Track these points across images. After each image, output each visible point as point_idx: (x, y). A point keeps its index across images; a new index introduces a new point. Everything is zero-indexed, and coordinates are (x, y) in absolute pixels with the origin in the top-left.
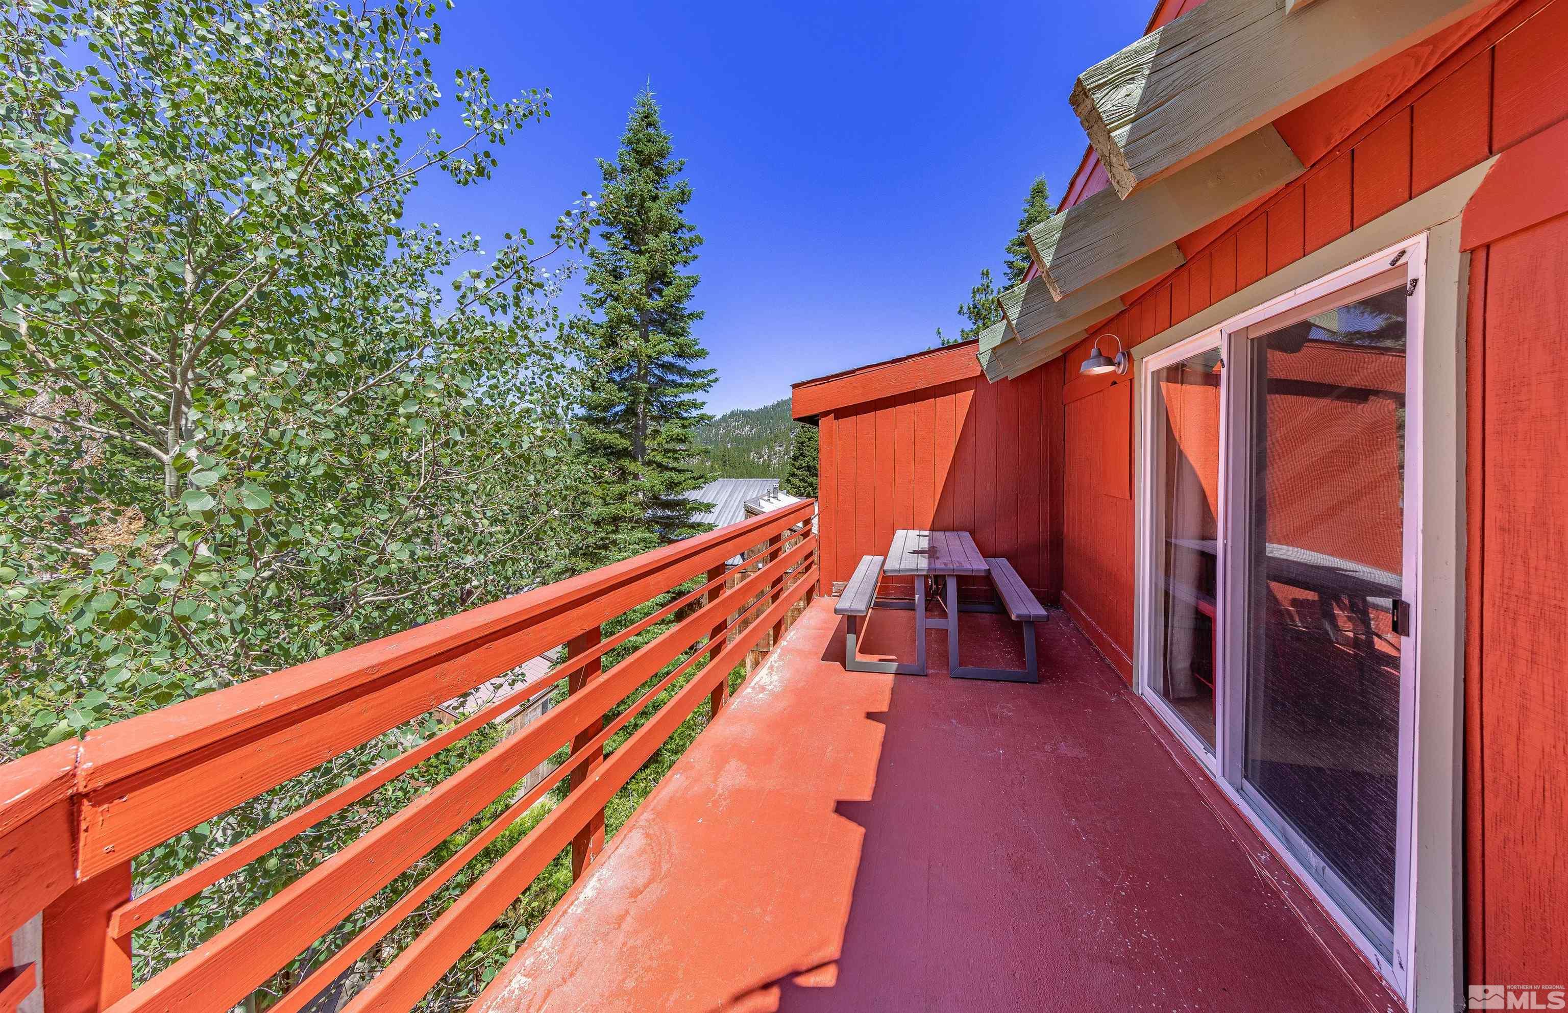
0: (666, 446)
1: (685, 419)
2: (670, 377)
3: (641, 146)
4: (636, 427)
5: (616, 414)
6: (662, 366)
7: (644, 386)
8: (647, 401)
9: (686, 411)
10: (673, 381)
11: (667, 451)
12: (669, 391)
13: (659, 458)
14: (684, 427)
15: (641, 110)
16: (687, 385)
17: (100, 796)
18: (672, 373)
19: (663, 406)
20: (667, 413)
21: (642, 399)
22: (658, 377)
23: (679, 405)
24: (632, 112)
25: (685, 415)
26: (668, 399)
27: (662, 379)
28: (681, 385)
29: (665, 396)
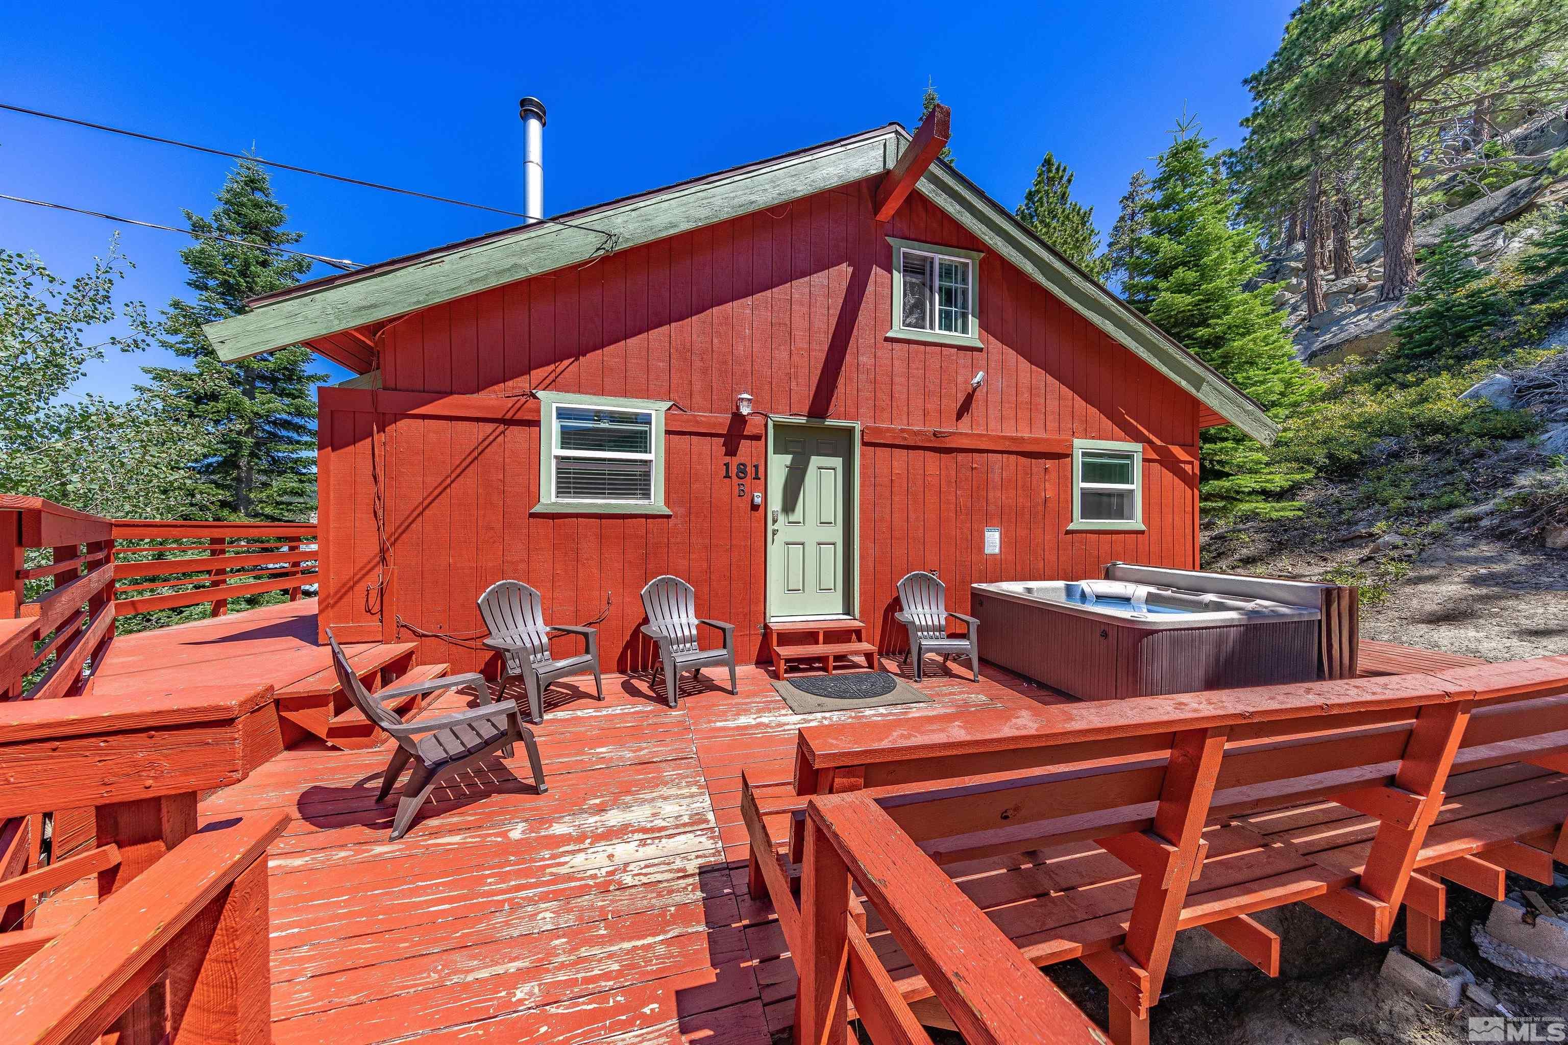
0: (279, 499)
1: (304, 474)
2: (284, 433)
3: (244, 210)
4: (238, 480)
5: (210, 465)
6: (274, 423)
7: (250, 441)
8: (252, 455)
9: (305, 467)
10: (288, 437)
11: (278, 503)
12: (283, 447)
13: (268, 510)
14: (301, 481)
15: (243, 171)
16: (306, 443)
17: (116, 526)
18: (288, 430)
19: (275, 461)
20: (277, 467)
21: (246, 452)
22: (268, 432)
23: (296, 461)
24: (232, 172)
25: (304, 471)
26: (280, 455)
27: (275, 435)
28: (298, 442)
29: (278, 451)
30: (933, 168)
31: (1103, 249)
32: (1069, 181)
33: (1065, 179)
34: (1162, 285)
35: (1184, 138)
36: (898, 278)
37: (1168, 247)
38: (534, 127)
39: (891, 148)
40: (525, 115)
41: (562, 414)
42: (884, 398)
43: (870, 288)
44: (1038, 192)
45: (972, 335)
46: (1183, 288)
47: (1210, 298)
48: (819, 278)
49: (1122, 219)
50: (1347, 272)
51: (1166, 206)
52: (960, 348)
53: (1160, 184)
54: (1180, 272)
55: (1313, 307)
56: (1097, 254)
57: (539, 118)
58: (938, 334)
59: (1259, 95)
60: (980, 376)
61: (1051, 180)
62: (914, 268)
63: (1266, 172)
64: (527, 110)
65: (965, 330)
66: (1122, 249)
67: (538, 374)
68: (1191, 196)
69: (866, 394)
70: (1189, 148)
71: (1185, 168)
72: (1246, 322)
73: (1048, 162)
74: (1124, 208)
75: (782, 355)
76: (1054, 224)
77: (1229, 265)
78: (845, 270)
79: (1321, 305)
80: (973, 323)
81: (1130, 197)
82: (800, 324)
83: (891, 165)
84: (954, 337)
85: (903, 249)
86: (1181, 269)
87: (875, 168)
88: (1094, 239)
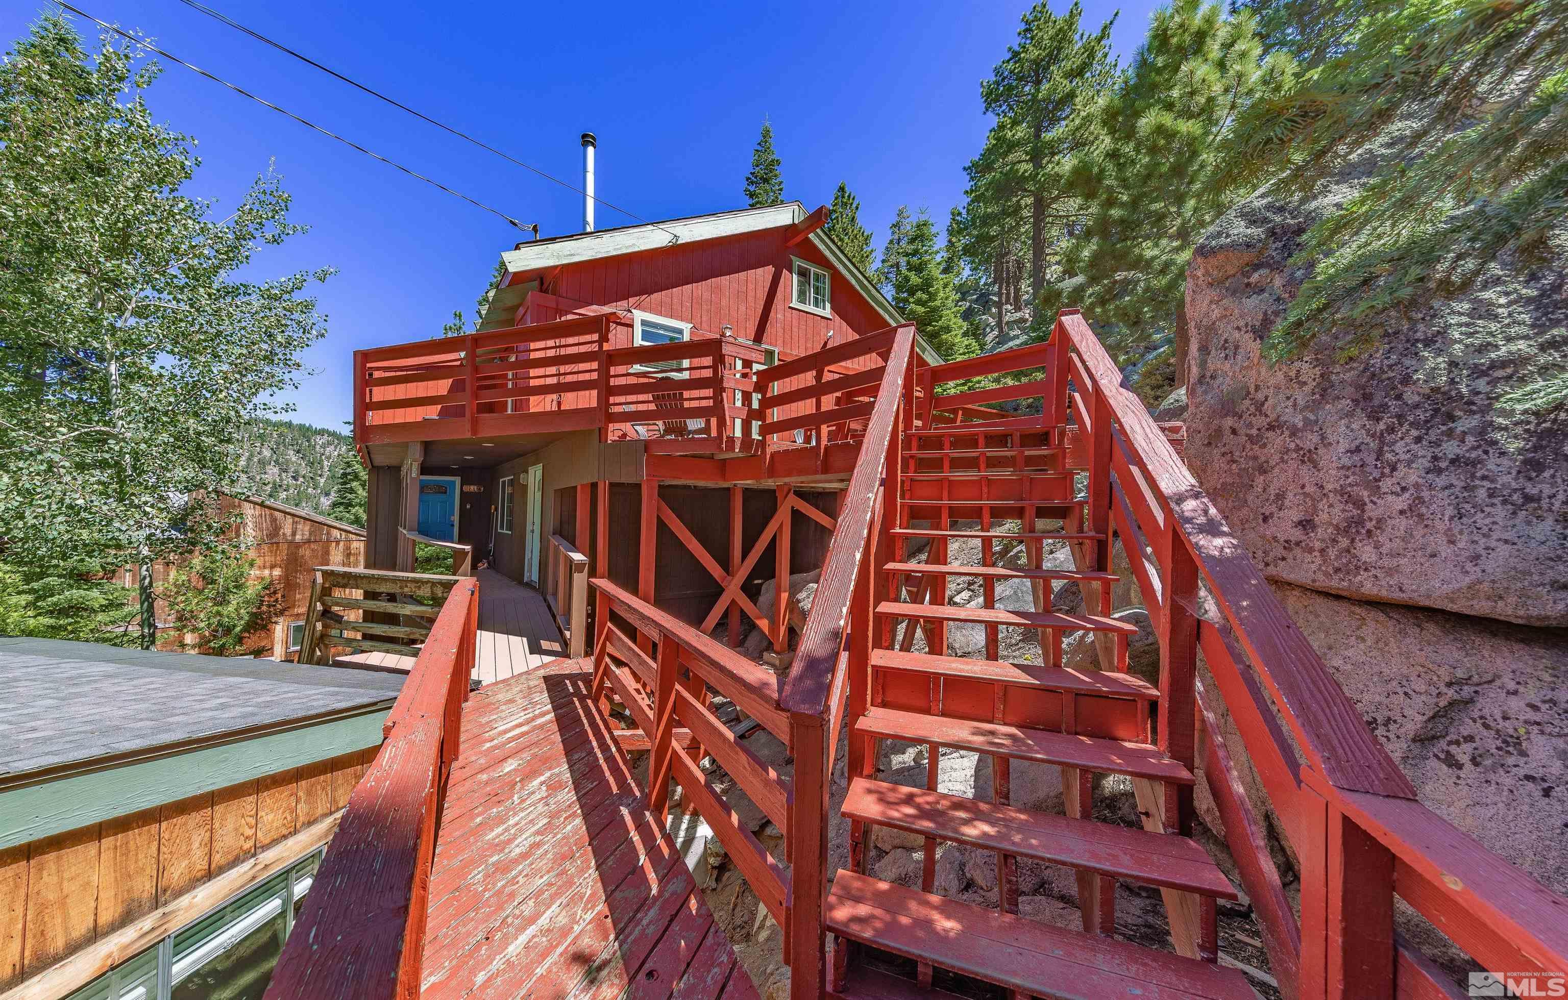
30: (818, 230)
31: (878, 264)
32: (857, 208)
33: (854, 206)
34: (911, 300)
35: (923, 218)
36: (795, 277)
37: (915, 279)
38: (591, 150)
39: (796, 213)
40: (585, 144)
41: (644, 323)
42: (787, 337)
43: (782, 279)
44: (835, 211)
45: (827, 312)
46: (919, 302)
47: (935, 310)
48: (760, 271)
49: (891, 242)
50: (1020, 309)
51: (914, 255)
52: (822, 317)
53: (912, 241)
54: (919, 294)
55: (1001, 330)
56: (874, 267)
57: (593, 144)
58: (811, 308)
59: (972, 179)
60: (831, 333)
61: (844, 205)
62: (803, 273)
63: (975, 232)
64: (586, 140)
65: (824, 308)
66: (892, 266)
67: (632, 300)
68: (926, 252)
69: (780, 333)
70: (925, 225)
71: (922, 236)
72: (948, 326)
73: (842, 189)
74: (893, 233)
75: (743, 308)
76: (846, 240)
77: (941, 294)
78: (771, 269)
79: (1006, 329)
80: (828, 305)
81: (896, 225)
82: (751, 294)
83: (796, 222)
84: (819, 311)
85: (797, 262)
86: (919, 293)
87: (789, 221)
88: (874, 255)
